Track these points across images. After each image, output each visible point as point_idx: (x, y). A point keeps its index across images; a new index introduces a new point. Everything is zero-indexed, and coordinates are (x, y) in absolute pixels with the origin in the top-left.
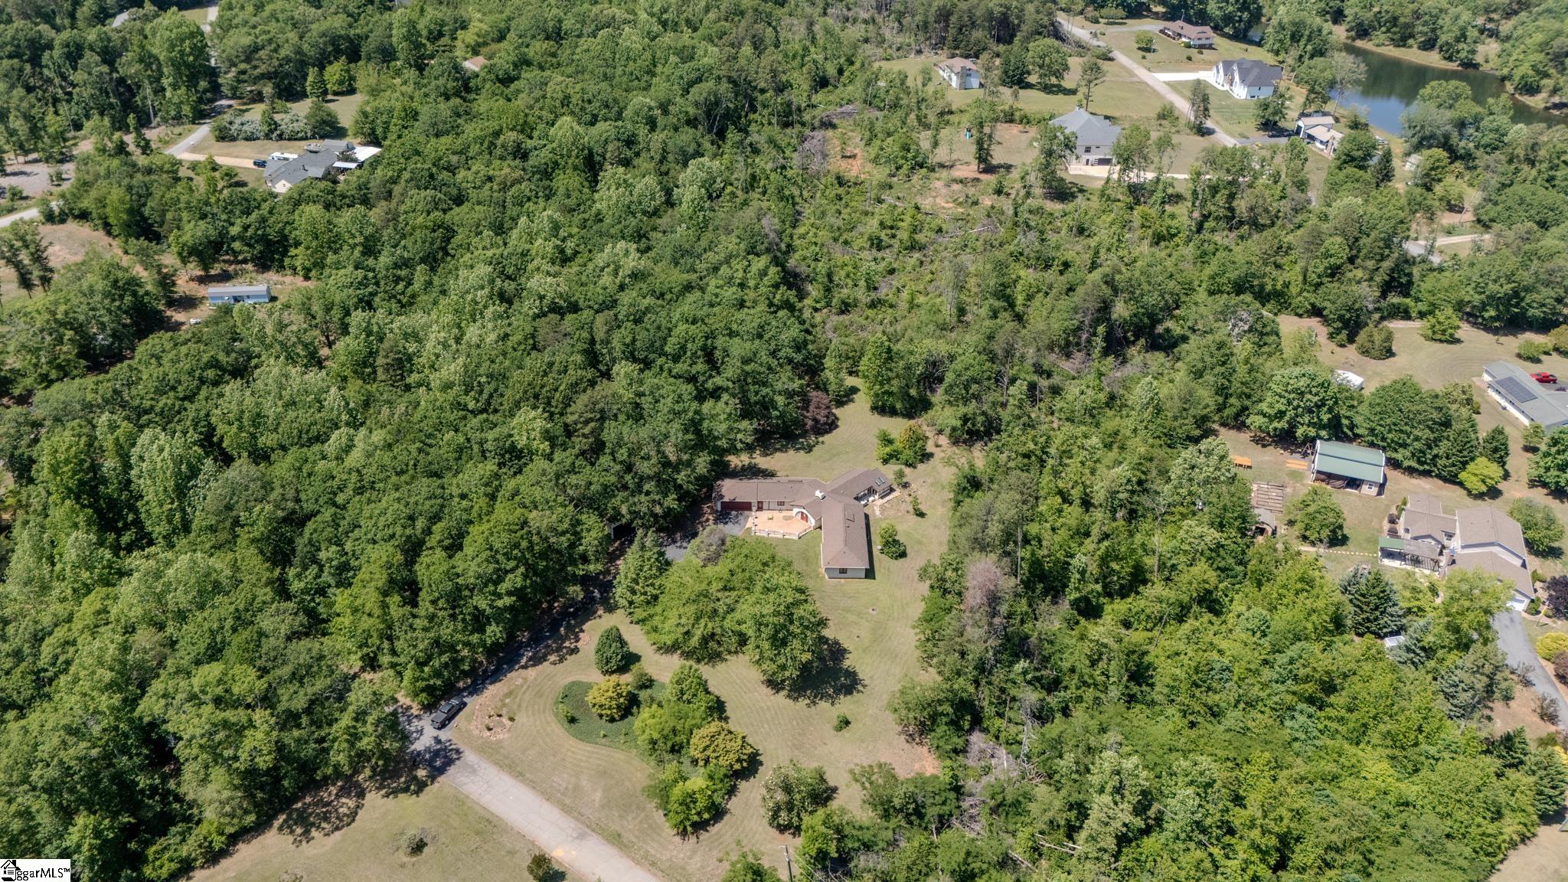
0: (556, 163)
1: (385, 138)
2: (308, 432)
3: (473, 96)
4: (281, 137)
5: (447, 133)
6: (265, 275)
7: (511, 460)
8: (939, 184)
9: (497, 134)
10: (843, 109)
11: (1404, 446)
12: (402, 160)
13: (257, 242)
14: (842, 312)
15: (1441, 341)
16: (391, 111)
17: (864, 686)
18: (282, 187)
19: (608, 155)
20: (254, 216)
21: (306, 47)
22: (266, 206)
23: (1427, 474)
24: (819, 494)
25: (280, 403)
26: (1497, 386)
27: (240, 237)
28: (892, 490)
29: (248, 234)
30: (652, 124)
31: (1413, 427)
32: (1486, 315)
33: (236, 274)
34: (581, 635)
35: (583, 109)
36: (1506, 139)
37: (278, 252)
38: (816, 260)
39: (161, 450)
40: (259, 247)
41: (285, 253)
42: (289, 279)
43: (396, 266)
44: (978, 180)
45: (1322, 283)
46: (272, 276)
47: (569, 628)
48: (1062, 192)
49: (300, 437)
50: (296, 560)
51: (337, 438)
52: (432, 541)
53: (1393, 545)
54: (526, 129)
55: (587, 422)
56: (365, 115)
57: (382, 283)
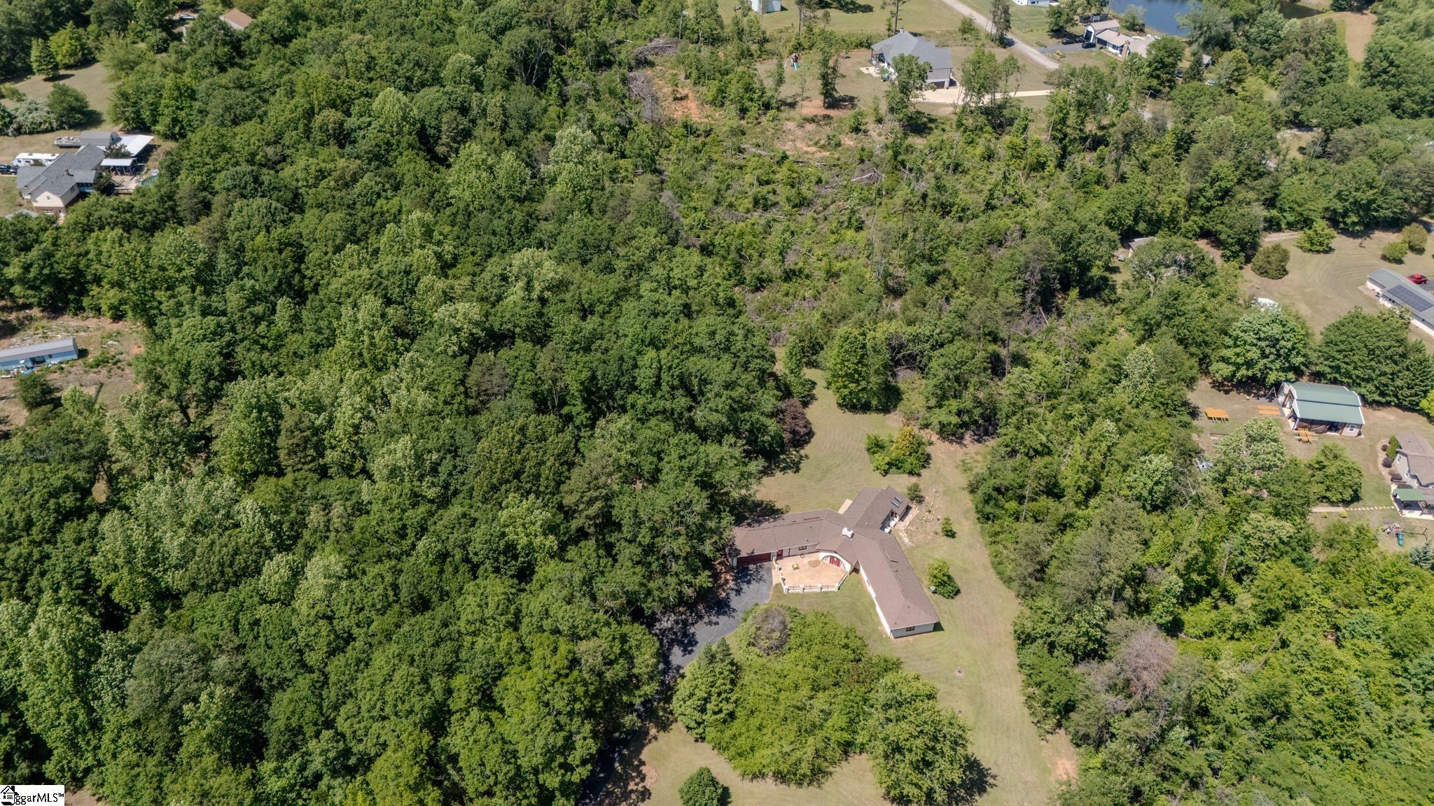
0: (388, 143)
1: (155, 122)
2: (231, 565)
3: (247, 61)
4: (19, 131)
5: (248, 118)
6: (60, 321)
7: (506, 563)
8: (791, 125)
9: (310, 114)
10: (654, 43)
11: (1369, 380)
12: (208, 160)
13: (43, 283)
14: (757, 289)
15: (1318, 252)
16: (158, 92)
17: (994, 777)
18: (49, 200)
19: (444, 128)
20: (34, 253)
21: (19, 14)
22: (47, 237)
23: (1388, 404)
24: (846, 532)
25: (181, 531)
26: (1390, 296)
27: (22, 280)
28: (908, 508)
29: (31, 275)
30: (477, 83)
31: (1379, 362)
32: (1349, 221)
33: (22, 324)
34: (644, 769)
35: (394, 72)
36: (1282, 34)
37: (73, 292)
38: (704, 228)
39: (44, 636)
40: (47, 289)
41: (83, 292)
42: (92, 323)
43: (251, 301)
44: (828, 117)
45: (1211, 208)
46: (68, 320)
47: (625, 762)
48: (918, 125)
49: (222, 573)
50: (271, 751)
51: (276, 569)
52: (457, 703)
53: (1404, 496)
54: (343, 104)
55: (591, 502)
56: (125, 96)
57: (239, 327)
